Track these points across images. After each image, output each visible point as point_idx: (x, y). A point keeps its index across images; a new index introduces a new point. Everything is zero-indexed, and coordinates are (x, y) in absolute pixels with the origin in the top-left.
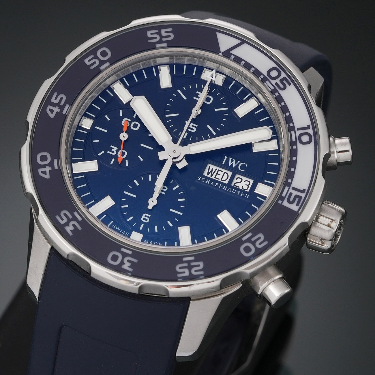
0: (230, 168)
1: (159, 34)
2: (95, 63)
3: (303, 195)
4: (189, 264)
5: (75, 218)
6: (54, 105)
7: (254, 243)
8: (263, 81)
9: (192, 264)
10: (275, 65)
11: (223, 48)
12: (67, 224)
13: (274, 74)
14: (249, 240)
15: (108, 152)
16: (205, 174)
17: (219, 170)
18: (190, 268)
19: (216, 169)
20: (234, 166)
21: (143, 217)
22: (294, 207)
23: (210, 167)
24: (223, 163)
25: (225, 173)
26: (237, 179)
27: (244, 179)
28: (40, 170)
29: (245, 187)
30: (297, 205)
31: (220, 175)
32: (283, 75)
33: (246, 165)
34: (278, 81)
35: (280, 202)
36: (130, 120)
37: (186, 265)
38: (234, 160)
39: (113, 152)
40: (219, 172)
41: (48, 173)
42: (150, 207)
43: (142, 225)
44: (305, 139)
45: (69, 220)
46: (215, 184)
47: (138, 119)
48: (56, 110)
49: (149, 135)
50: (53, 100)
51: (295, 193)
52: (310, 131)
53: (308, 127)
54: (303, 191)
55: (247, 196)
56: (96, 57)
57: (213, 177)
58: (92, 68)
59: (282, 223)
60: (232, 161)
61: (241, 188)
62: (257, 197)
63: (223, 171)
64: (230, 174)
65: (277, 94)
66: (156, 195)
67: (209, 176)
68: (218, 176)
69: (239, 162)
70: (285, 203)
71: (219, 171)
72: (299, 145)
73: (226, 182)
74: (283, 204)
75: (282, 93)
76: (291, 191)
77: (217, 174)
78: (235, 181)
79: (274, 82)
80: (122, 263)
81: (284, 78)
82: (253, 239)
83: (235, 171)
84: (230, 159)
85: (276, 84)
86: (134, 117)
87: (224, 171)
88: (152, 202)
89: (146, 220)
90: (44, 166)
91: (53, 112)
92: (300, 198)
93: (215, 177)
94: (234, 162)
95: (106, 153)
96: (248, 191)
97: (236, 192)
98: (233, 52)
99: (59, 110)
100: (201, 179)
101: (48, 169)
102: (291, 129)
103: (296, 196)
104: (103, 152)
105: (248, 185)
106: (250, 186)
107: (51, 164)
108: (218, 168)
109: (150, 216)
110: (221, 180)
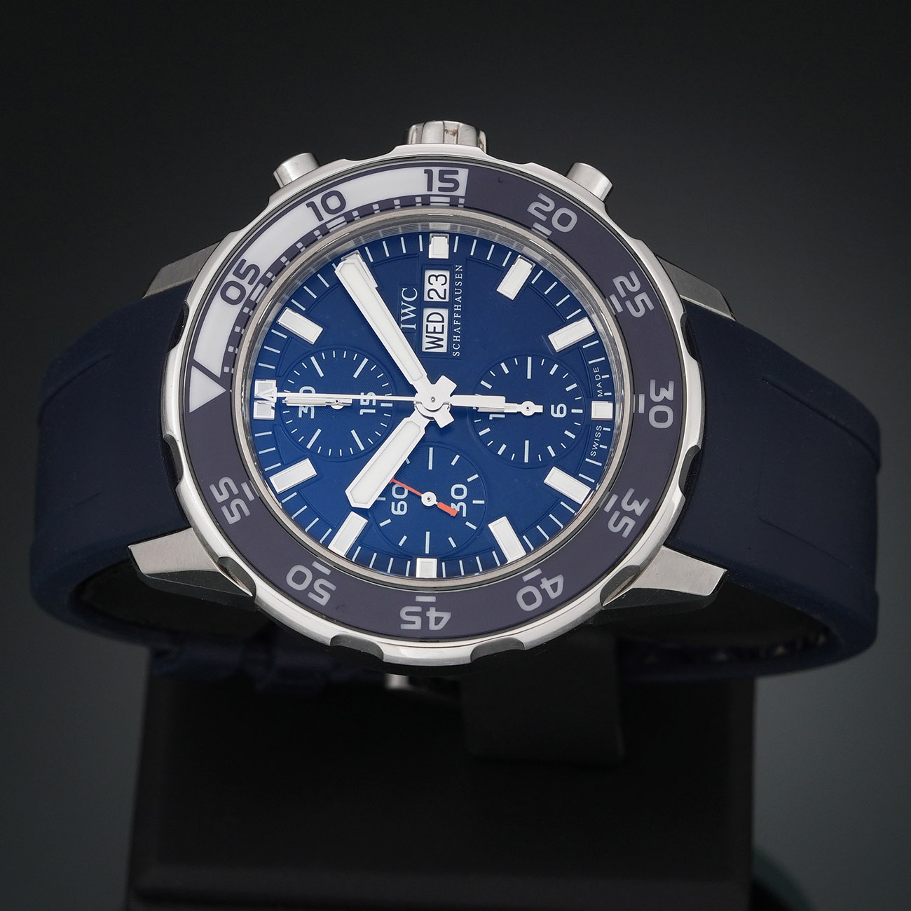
0: (419, 313)
1: (227, 503)
2: (322, 586)
3: (436, 170)
4: (625, 299)
5: (617, 506)
6: (425, 621)
7: (550, 215)
8: (254, 306)
9: (623, 294)
10: (218, 296)
11: (217, 390)
12: (632, 514)
13: (233, 293)
14: (548, 224)
15: (464, 515)
16: (444, 350)
17: (427, 332)
18: (631, 296)
19: (427, 336)
20: (413, 308)
21: (558, 415)
22: (463, 176)
23: (426, 349)
24: (414, 327)
25: (428, 321)
26: (432, 298)
27: (427, 287)
28: (553, 595)
29: (442, 279)
30: (456, 173)
31: (435, 327)
32: (231, 277)
33: (404, 289)
34: (244, 283)
35: (462, 201)
36: (393, 504)
37: (628, 304)
38: (403, 311)
39: (461, 507)
40: (431, 329)
41: (553, 581)
42: (540, 409)
43: (573, 411)
44: (333, 203)
45: (624, 513)
46: (457, 326)
47: (387, 492)
48: (432, 614)
49: (408, 462)
50: (418, 625)
51: (437, 184)
52: (317, 200)
53: (312, 205)
54: (430, 173)
55: (459, 268)
56: (311, 588)
57: (445, 336)
58: (332, 587)
59: (500, 182)
60: (405, 314)
61: (447, 286)
62: (455, 251)
63: (427, 325)
64: (427, 312)
65: (269, 275)
66: (513, 408)
67: (444, 343)
68: (439, 329)
69: (403, 303)
70: (461, 192)
71: (429, 331)
72: (347, 209)
73: (445, 312)
74: (464, 195)
75: (263, 268)
76: (435, 191)
77: (434, 332)
78: (436, 299)
79: (249, 289)
80: (665, 402)
81: (236, 273)
82: (543, 218)
83: (421, 305)
84: (402, 318)
85: (250, 283)
86: (384, 499)
87: (425, 323)
88: (529, 408)
89: (562, 408)
90: (543, 592)
91: (439, 619)
92: (442, 173)
93: (442, 333)
94: (406, 311)
95: (468, 519)
96: (447, 274)
97: (458, 287)
98: (217, 373)
99: (433, 610)
100: (456, 351)
101: (546, 584)
102: (325, 231)
103: (442, 179)
104: (468, 524)
105: (437, 277)
106: (437, 273)
107: (536, 582)
108: (425, 334)
109: (553, 406)
110: (443, 321)
